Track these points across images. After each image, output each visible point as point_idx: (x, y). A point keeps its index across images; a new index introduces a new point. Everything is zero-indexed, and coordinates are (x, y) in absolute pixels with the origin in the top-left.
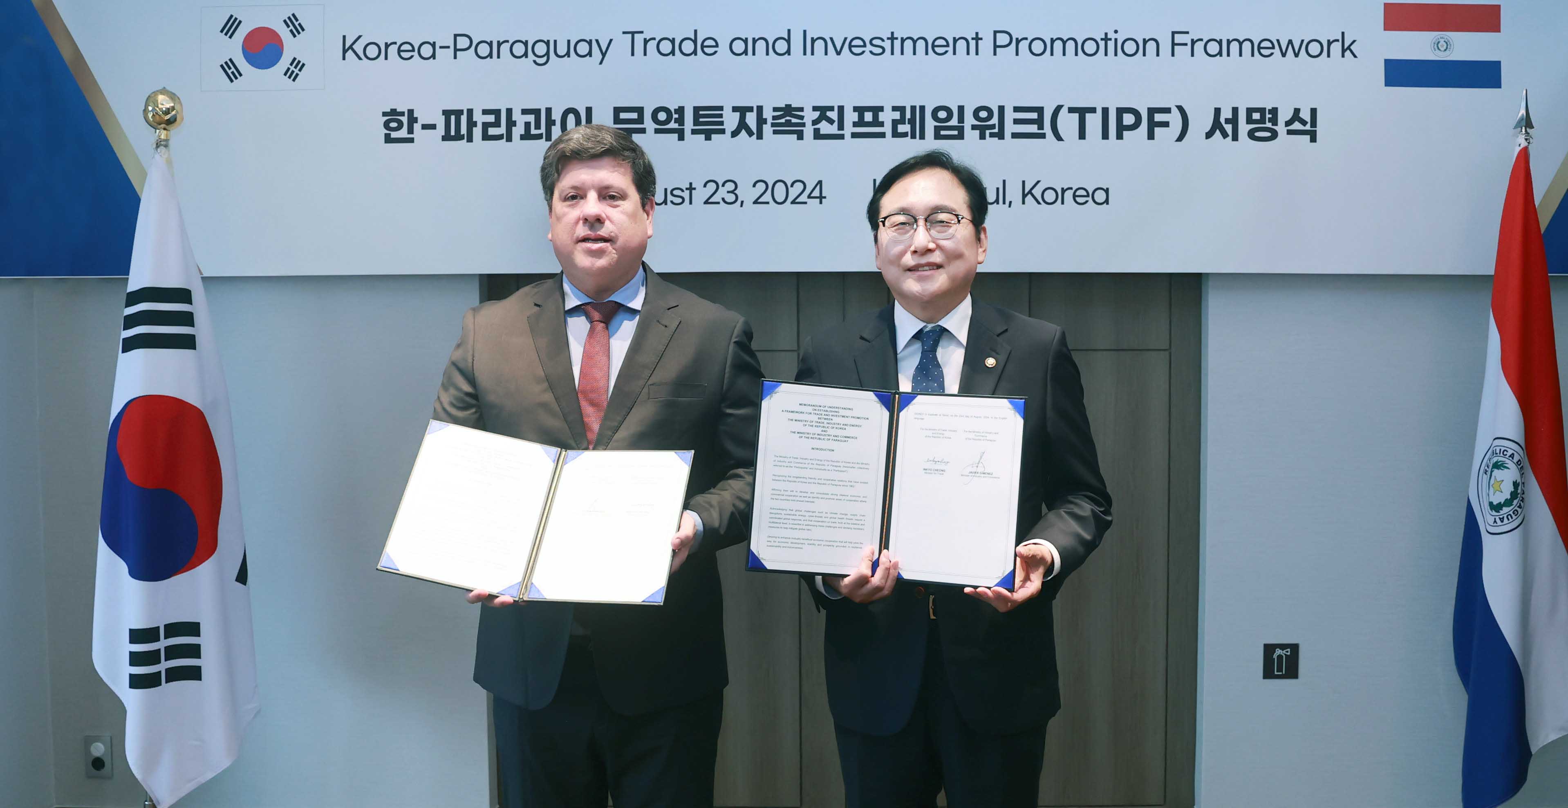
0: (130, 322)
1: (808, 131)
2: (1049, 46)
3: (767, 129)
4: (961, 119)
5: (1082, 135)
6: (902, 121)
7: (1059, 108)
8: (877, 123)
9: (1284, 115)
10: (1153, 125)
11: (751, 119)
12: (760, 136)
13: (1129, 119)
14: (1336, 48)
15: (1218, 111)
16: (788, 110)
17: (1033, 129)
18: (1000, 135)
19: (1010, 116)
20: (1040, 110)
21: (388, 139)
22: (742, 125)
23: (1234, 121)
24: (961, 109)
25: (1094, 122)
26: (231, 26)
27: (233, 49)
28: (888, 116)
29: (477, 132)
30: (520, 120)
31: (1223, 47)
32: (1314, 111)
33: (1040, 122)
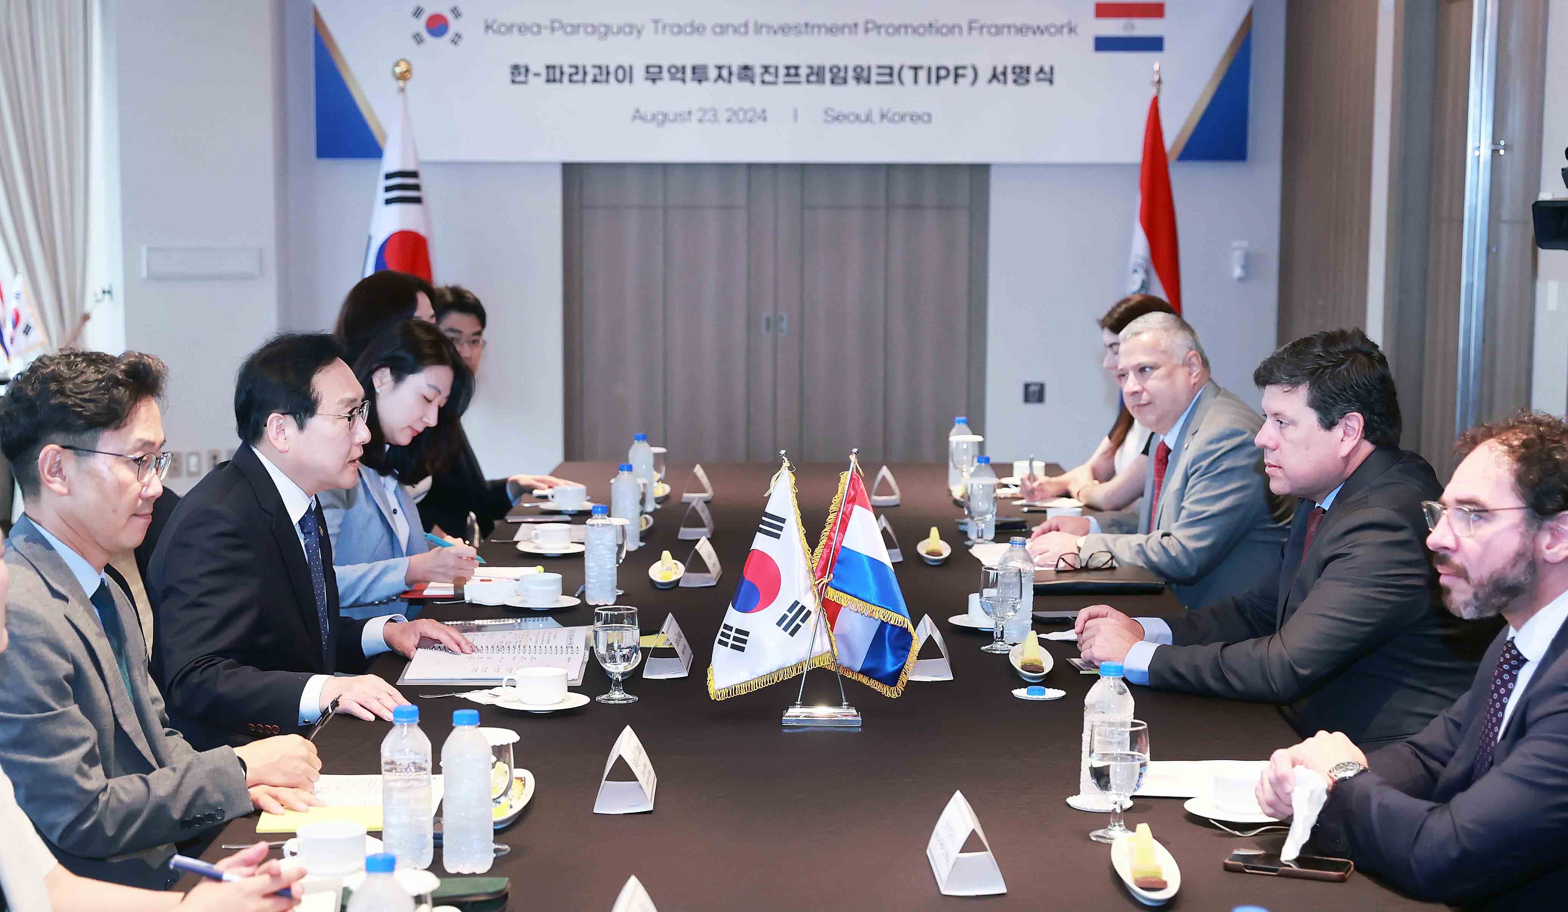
0: (388, 189)
1: (758, 79)
2: (897, 29)
3: (734, 79)
4: (846, 72)
5: (916, 81)
6: (812, 74)
7: (901, 68)
8: (797, 75)
9: (1034, 70)
10: (957, 76)
11: (725, 73)
12: (730, 82)
13: (943, 73)
14: (1066, 30)
15: (995, 69)
16: (746, 68)
17: (887, 78)
18: (868, 82)
19: (874, 71)
20: (891, 68)
21: (513, 82)
22: (720, 76)
23: (1004, 73)
24: (846, 68)
25: (922, 74)
26: (418, 13)
27: (420, 25)
28: (803, 72)
29: (566, 78)
30: (591, 72)
31: (999, 30)
32: (1052, 69)
33: (891, 75)
